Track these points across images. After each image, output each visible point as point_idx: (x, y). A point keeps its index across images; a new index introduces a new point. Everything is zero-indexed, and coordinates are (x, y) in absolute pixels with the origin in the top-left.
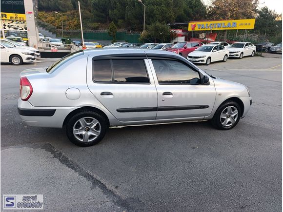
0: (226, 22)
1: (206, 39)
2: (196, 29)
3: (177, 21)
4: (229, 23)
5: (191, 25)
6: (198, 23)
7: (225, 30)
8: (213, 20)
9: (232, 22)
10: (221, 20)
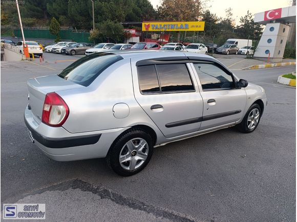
0: (179, 24)
1: (161, 40)
2: (150, 29)
3: (127, 21)
4: (182, 25)
5: (145, 25)
6: (151, 23)
7: (178, 32)
8: (166, 21)
9: (184, 23)
10: (174, 21)
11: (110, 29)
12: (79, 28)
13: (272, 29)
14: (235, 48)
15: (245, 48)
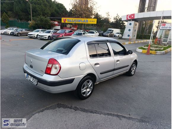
0: (83, 19)
3: (51, 16)
4: (84, 20)
5: (63, 19)
6: (67, 19)
7: (82, 24)
8: (76, 17)
9: (85, 19)
10: (80, 18)
11: (42, 21)
12: (21, 20)
13: (130, 24)
14: (112, 33)
15: (117, 33)
